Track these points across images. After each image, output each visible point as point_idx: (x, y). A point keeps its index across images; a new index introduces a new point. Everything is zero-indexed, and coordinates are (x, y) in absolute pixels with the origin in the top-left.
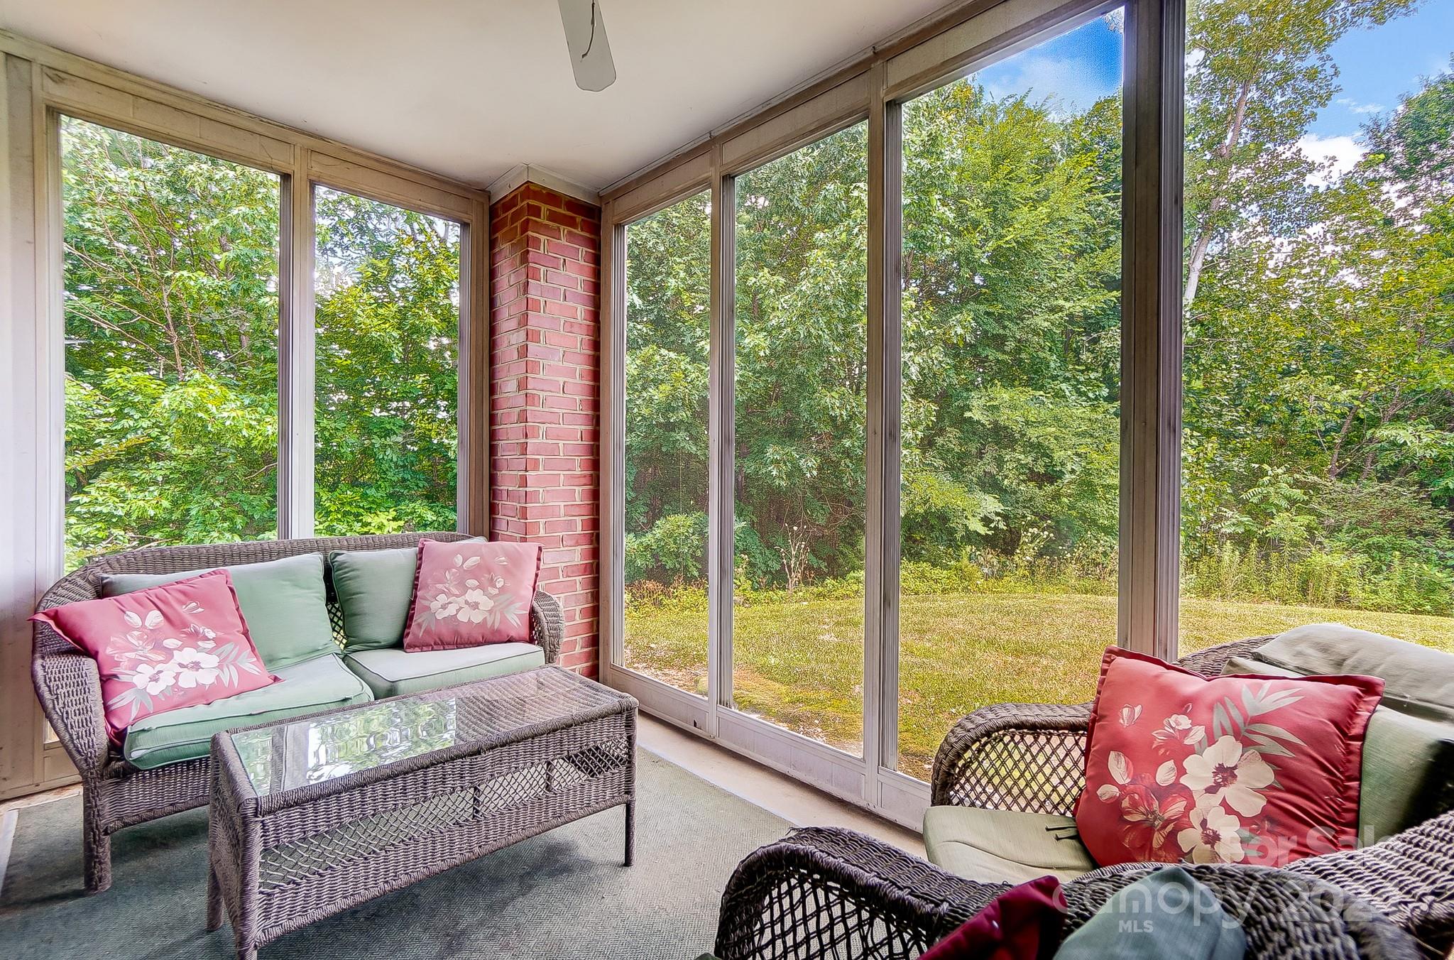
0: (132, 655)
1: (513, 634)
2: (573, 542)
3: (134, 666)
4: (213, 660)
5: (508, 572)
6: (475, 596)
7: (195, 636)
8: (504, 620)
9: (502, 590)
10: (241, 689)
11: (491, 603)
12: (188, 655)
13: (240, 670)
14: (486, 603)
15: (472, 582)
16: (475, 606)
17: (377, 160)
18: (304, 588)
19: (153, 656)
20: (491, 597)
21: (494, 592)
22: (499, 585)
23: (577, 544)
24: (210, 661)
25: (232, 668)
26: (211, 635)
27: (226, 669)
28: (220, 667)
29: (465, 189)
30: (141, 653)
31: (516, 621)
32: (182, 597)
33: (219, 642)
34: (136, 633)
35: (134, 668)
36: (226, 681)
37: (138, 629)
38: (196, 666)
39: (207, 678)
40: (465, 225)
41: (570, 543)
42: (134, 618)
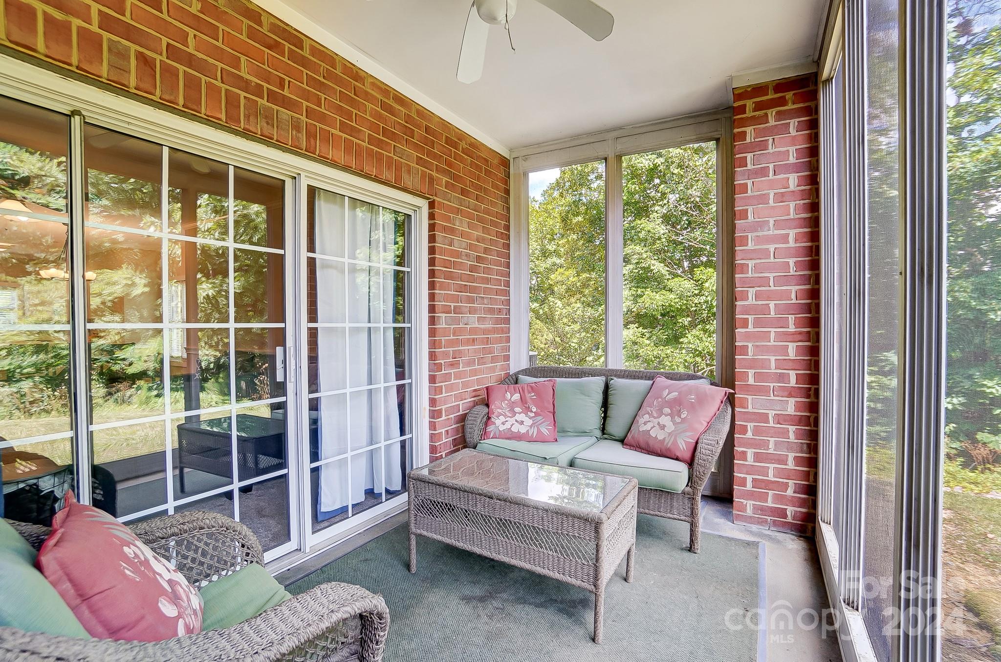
0: (500, 411)
1: (679, 454)
2: (786, 393)
3: (500, 415)
4: (530, 422)
5: (692, 408)
6: (665, 420)
7: (528, 409)
8: (675, 443)
9: (683, 420)
10: (536, 440)
11: (673, 428)
12: (521, 417)
13: (539, 431)
14: (670, 427)
15: (667, 410)
16: (663, 427)
17: (652, 125)
18: (586, 396)
19: (508, 413)
20: (675, 423)
21: (678, 420)
22: (683, 416)
23: (790, 395)
24: (528, 422)
25: (536, 428)
26: (534, 410)
27: (533, 428)
28: (531, 427)
29: (715, 113)
30: (504, 411)
31: (683, 446)
32: (530, 389)
33: (537, 414)
34: (506, 402)
35: (498, 417)
36: (530, 433)
37: (507, 401)
38: (522, 423)
39: (523, 430)
40: (717, 140)
41: (781, 393)
42: (508, 395)
